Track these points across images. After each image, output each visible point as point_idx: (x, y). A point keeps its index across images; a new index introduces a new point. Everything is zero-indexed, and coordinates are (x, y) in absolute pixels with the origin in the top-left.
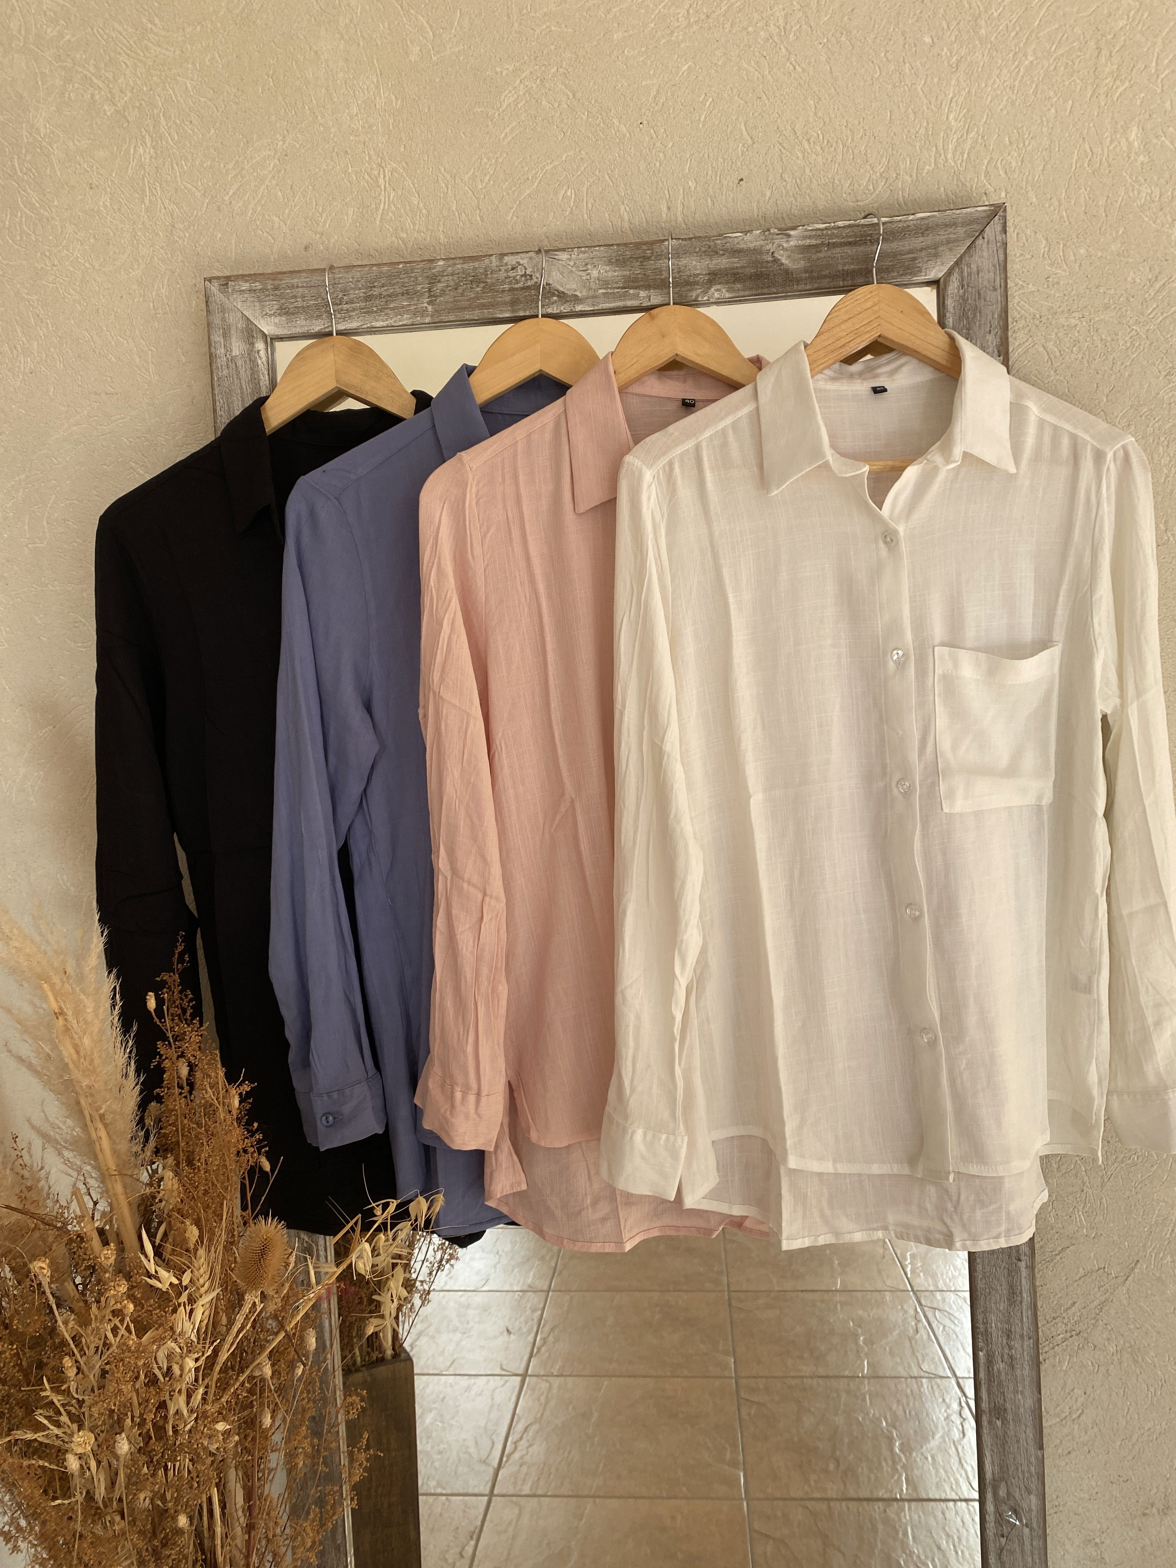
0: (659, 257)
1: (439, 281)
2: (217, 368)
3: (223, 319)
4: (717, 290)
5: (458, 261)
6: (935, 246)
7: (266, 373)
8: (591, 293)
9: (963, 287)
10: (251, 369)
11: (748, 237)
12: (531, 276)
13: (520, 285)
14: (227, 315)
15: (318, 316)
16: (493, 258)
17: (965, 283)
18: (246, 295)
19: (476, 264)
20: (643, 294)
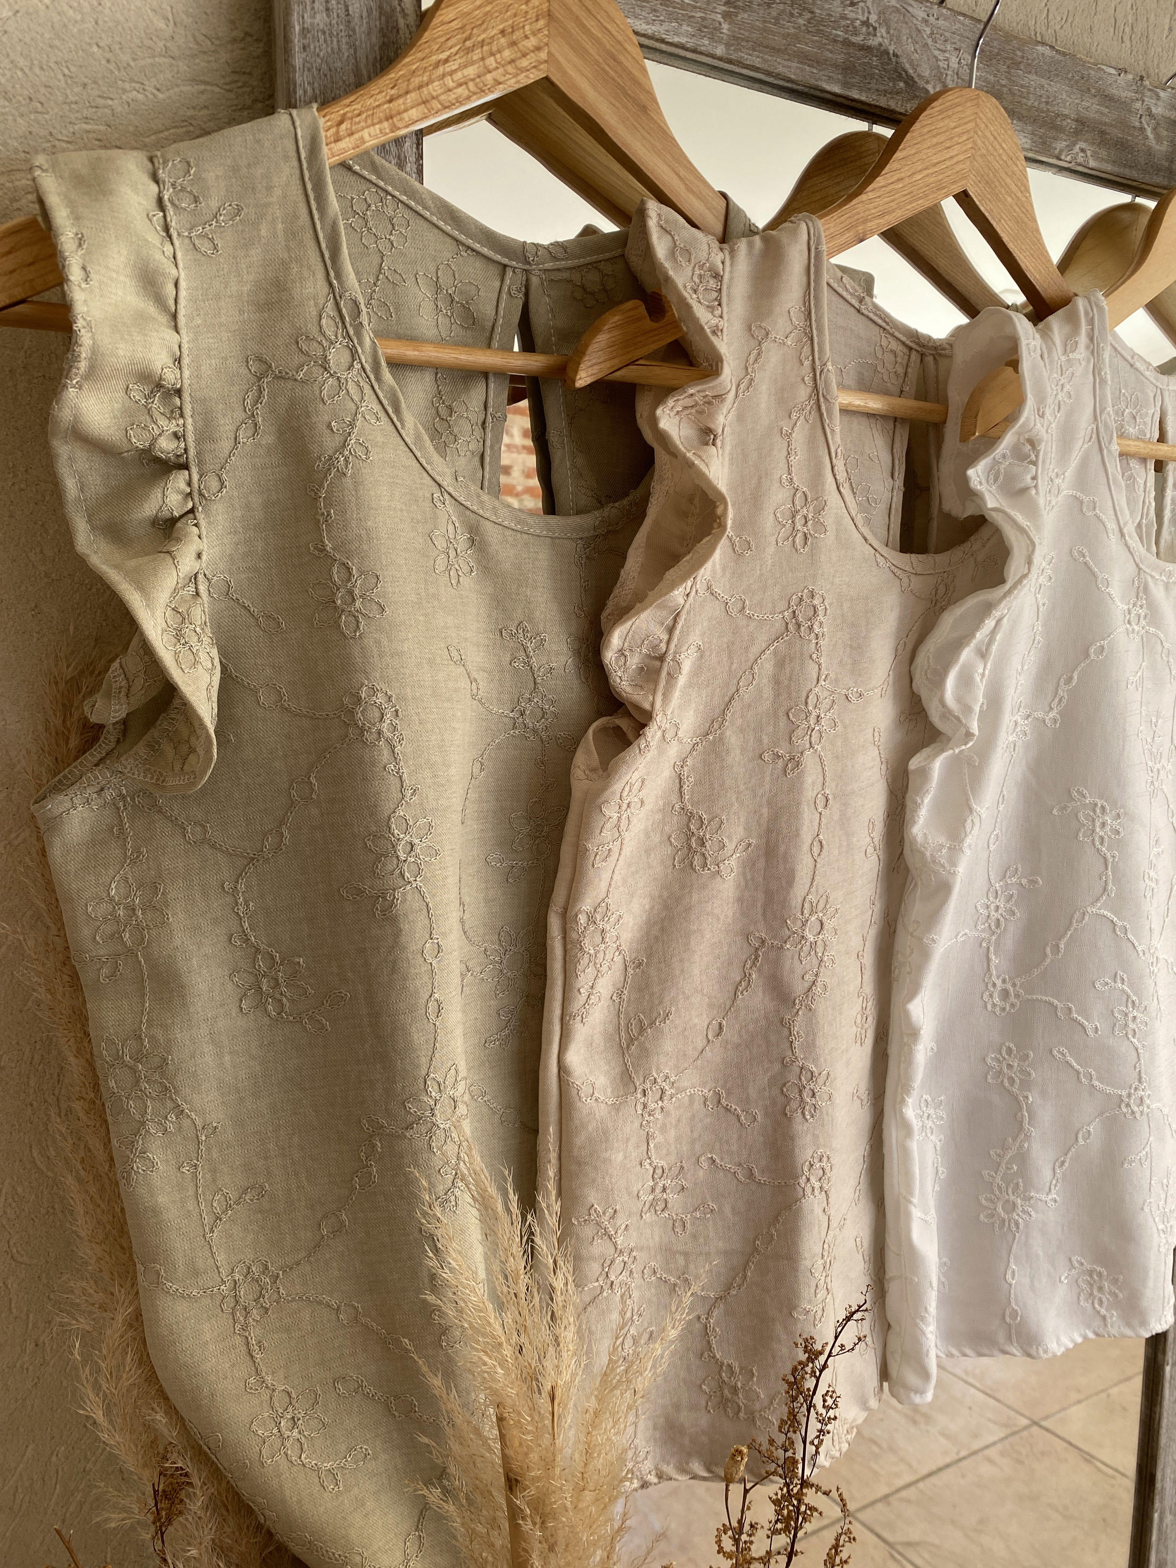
0: (1029, 67)
4: (1082, 150)
11: (1121, 80)
12: (875, 29)
13: (859, 39)
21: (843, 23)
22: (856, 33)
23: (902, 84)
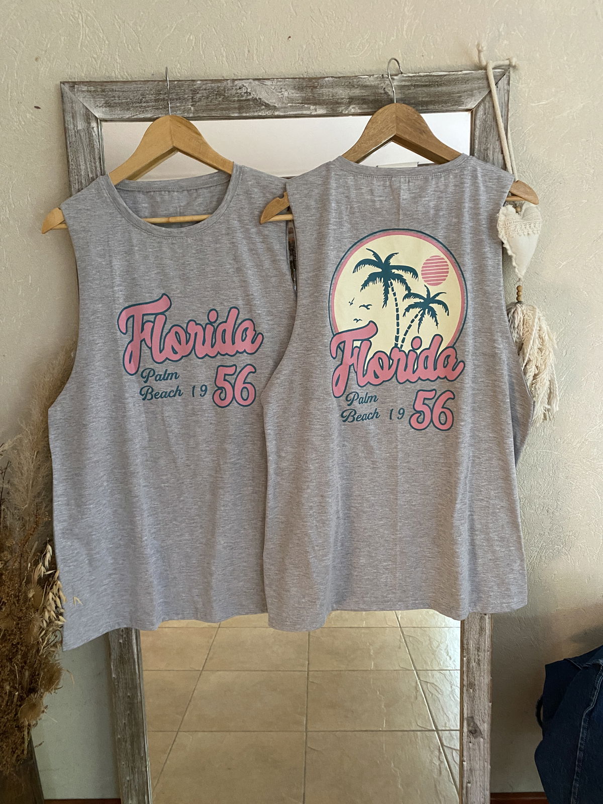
0: (322, 87)
1: (198, 93)
2: (69, 136)
3: (72, 107)
5: (209, 82)
6: (472, 91)
7: (98, 141)
8: (284, 105)
9: (485, 114)
10: (89, 138)
11: (372, 78)
12: (250, 93)
13: (244, 98)
14: (74, 105)
15: (127, 109)
16: (229, 81)
17: (486, 112)
18: (85, 94)
19: (219, 84)
20: (312, 107)
21: (237, 95)
22: (242, 96)
23: (263, 107)
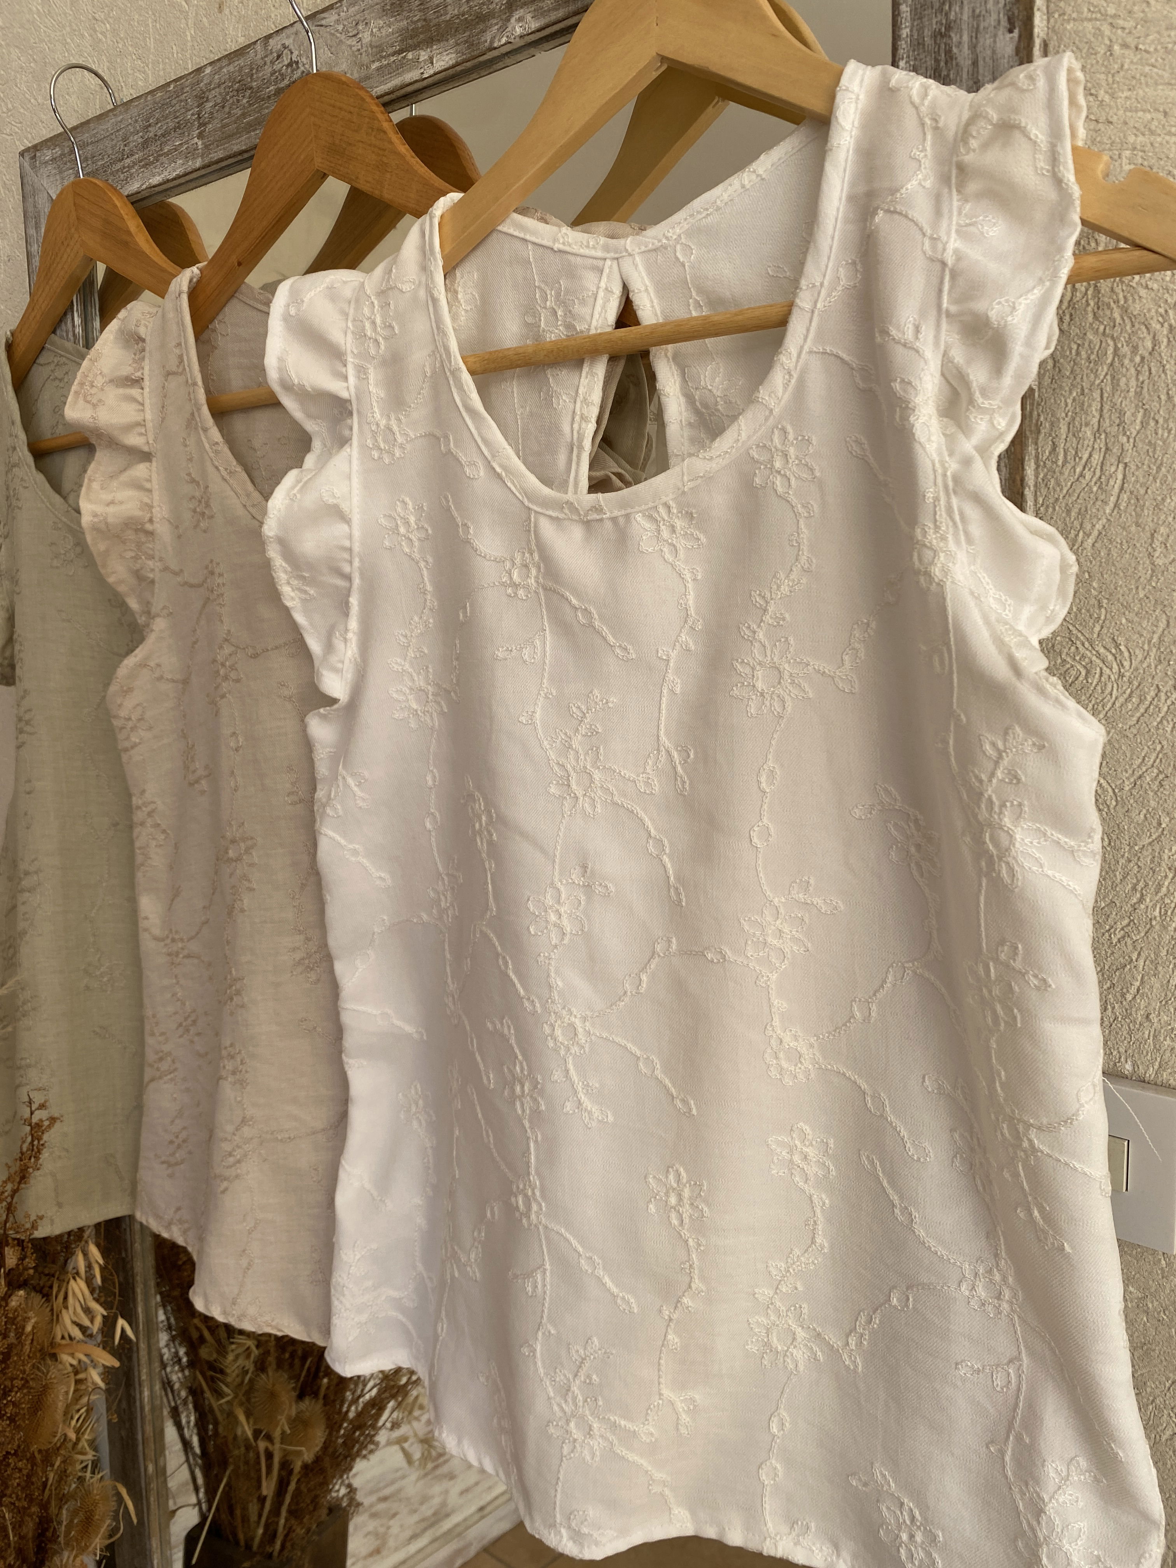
1: (207, 101)
4: (520, 20)
5: (225, 62)
8: (364, 73)
12: (297, 63)
13: (286, 82)
16: (258, 47)
18: (49, 167)
19: (241, 62)
20: (424, 55)
21: (274, 77)
22: (283, 78)
